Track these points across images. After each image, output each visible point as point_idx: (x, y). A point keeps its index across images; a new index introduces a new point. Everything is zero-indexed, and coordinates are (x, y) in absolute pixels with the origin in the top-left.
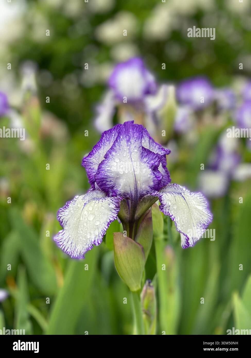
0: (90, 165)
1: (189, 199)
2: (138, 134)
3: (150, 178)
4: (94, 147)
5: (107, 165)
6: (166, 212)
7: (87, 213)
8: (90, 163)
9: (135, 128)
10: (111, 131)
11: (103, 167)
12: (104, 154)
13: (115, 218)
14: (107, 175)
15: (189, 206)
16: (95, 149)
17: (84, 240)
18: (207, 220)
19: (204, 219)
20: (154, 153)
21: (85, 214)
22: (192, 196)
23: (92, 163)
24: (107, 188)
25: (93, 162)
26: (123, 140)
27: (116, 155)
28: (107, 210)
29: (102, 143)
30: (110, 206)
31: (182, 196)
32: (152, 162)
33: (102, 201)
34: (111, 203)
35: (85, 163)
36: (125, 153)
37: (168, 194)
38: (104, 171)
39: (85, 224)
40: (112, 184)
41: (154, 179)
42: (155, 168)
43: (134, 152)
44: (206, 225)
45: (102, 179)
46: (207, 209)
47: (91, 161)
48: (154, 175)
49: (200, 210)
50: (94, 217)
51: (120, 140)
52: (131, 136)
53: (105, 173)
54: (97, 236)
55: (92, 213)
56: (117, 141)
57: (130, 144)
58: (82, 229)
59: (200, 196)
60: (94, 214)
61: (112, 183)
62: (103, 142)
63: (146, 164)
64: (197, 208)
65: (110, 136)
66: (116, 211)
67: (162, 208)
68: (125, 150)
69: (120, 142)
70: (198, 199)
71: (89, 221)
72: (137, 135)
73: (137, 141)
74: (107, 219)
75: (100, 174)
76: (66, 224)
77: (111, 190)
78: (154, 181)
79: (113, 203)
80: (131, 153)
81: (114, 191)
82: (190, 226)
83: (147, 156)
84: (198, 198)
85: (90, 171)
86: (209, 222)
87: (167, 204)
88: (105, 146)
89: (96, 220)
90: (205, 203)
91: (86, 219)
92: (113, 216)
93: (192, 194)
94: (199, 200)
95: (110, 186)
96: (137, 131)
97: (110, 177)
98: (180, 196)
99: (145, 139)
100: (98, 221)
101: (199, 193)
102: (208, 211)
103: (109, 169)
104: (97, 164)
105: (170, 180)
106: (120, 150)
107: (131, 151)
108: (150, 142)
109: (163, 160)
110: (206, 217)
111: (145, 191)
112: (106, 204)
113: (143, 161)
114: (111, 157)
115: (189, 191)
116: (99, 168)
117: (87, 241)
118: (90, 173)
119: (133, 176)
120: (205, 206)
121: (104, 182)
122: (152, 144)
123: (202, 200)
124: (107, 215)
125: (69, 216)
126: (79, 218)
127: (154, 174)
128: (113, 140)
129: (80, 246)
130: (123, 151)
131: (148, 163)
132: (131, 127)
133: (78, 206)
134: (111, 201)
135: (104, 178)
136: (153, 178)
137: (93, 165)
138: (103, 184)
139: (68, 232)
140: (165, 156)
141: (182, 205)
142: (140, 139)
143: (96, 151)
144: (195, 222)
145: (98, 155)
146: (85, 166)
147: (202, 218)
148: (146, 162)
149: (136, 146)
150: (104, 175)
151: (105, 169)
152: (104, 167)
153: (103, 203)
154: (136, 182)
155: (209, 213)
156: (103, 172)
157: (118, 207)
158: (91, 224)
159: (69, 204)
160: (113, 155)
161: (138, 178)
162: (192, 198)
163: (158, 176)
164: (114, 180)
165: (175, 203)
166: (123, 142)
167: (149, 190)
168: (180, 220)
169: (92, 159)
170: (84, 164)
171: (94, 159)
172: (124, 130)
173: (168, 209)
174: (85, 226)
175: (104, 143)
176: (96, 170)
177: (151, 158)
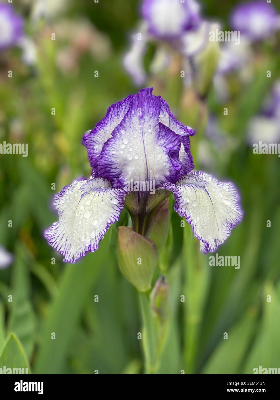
0: (92, 144)
1: (215, 191)
2: (154, 109)
3: (165, 166)
4: (98, 125)
5: (113, 148)
6: (181, 213)
7: (83, 208)
8: (92, 142)
9: (152, 102)
10: (120, 104)
11: (107, 150)
12: (112, 131)
13: (116, 218)
14: (111, 160)
15: (213, 202)
16: (99, 127)
17: (78, 243)
18: (236, 219)
19: (232, 217)
20: (174, 133)
21: (81, 208)
22: (220, 187)
23: (95, 141)
24: (112, 176)
25: (97, 141)
26: (135, 116)
27: (125, 134)
28: (108, 206)
29: (108, 119)
30: (112, 202)
31: (206, 190)
32: (171, 146)
33: (103, 194)
34: (114, 198)
35: (87, 141)
36: (136, 133)
37: (187, 188)
38: (108, 155)
39: (80, 223)
40: (117, 172)
41: (171, 168)
42: (173, 154)
43: (148, 133)
44: (233, 224)
45: (105, 166)
46: (237, 205)
47: (94, 139)
48: (171, 164)
49: (227, 206)
50: (91, 214)
51: (131, 116)
52: (145, 111)
53: (109, 158)
54: (93, 239)
55: (89, 208)
56: (128, 116)
57: (143, 122)
58: (77, 228)
59: (230, 188)
60: (91, 210)
61: (117, 170)
62: (110, 117)
63: (162, 148)
64: (224, 204)
65: (118, 109)
66: (119, 208)
67: (177, 206)
68: (137, 129)
69: (131, 119)
70: (226, 192)
71: (85, 218)
72: (153, 111)
73: (152, 118)
74: (107, 219)
75: (103, 159)
76: (61, 215)
77: (115, 178)
78: (170, 171)
79: (116, 197)
80: (143, 134)
81: (120, 181)
82: (213, 227)
83: (166, 136)
84: (227, 190)
85: (92, 153)
86: (237, 221)
87: (184, 202)
88: (112, 122)
89: (94, 218)
90: (235, 196)
91: (82, 216)
92: (115, 216)
93: (220, 184)
94: (228, 192)
95: (116, 174)
96: (154, 105)
97: (116, 164)
98: (203, 190)
99: (165, 114)
100: (96, 219)
101: (229, 184)
102: (237, 208)
103: (114, 153)
104: (101, 143)
105: (193, 166)
106: (130, 128)
107: (144, 131)
108: (170, 119)
109: (186, 142)
110: (234, 215)
111: (160, 182)
112: (108, 199)
113: (160, 143)
114: (119, 137)
115: (217, 180)
116: (103, 150)
117: (81, 244)
118: (92, 155)
119: (144, 163)
120: (234, 201)
121: (108, 169)
122: (172, 122)
123: (232, 193)
124: (108, 213)
125: (65, 206)
126: (74, 213)
127: (171, 161)
128: (123, 115)
129: (73, 249)
130: (133, 130)
131: (165, 147)
132: (146, 100)
133: (75, 195)
134: (114, 195)
135: (108, 164)
136: (169, 167)
137: (97, 144)
138: (107, 171)
139: (63, 226)
140: (187, 137)
141: (205, 202)
142: (156, 116)
143: (100, 129)
144: (220, 221)
145: (104, 132)
146: (86, 145)
147: (230, 216)
148: (163, 146)
149: (150, 125)
150: (108, 161)
151: (109, 152)
152: (109, 149)
153: (104, 197)
154: (147, 172)
155: (240, 209)
156: (106, 157)
157: (122, 204)
158: (87, 223)
159: (65, 190)
160: (122, 134)
161: (150, 167)
162: (219, 190)
163: (176, 165)
164: (120, 167)
165: (194, 200)
166: (135, 119)
167: (164, 181)
168: (200, 220)
169: (95, 136)
170: (85, 143)
171: (98, 137)
172: (137, 104)
173: (185, 207)
174: (80, 225)
175: (111, 119)
176: (100, 152)
177: (169, 140)
